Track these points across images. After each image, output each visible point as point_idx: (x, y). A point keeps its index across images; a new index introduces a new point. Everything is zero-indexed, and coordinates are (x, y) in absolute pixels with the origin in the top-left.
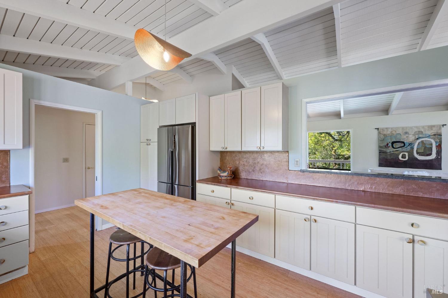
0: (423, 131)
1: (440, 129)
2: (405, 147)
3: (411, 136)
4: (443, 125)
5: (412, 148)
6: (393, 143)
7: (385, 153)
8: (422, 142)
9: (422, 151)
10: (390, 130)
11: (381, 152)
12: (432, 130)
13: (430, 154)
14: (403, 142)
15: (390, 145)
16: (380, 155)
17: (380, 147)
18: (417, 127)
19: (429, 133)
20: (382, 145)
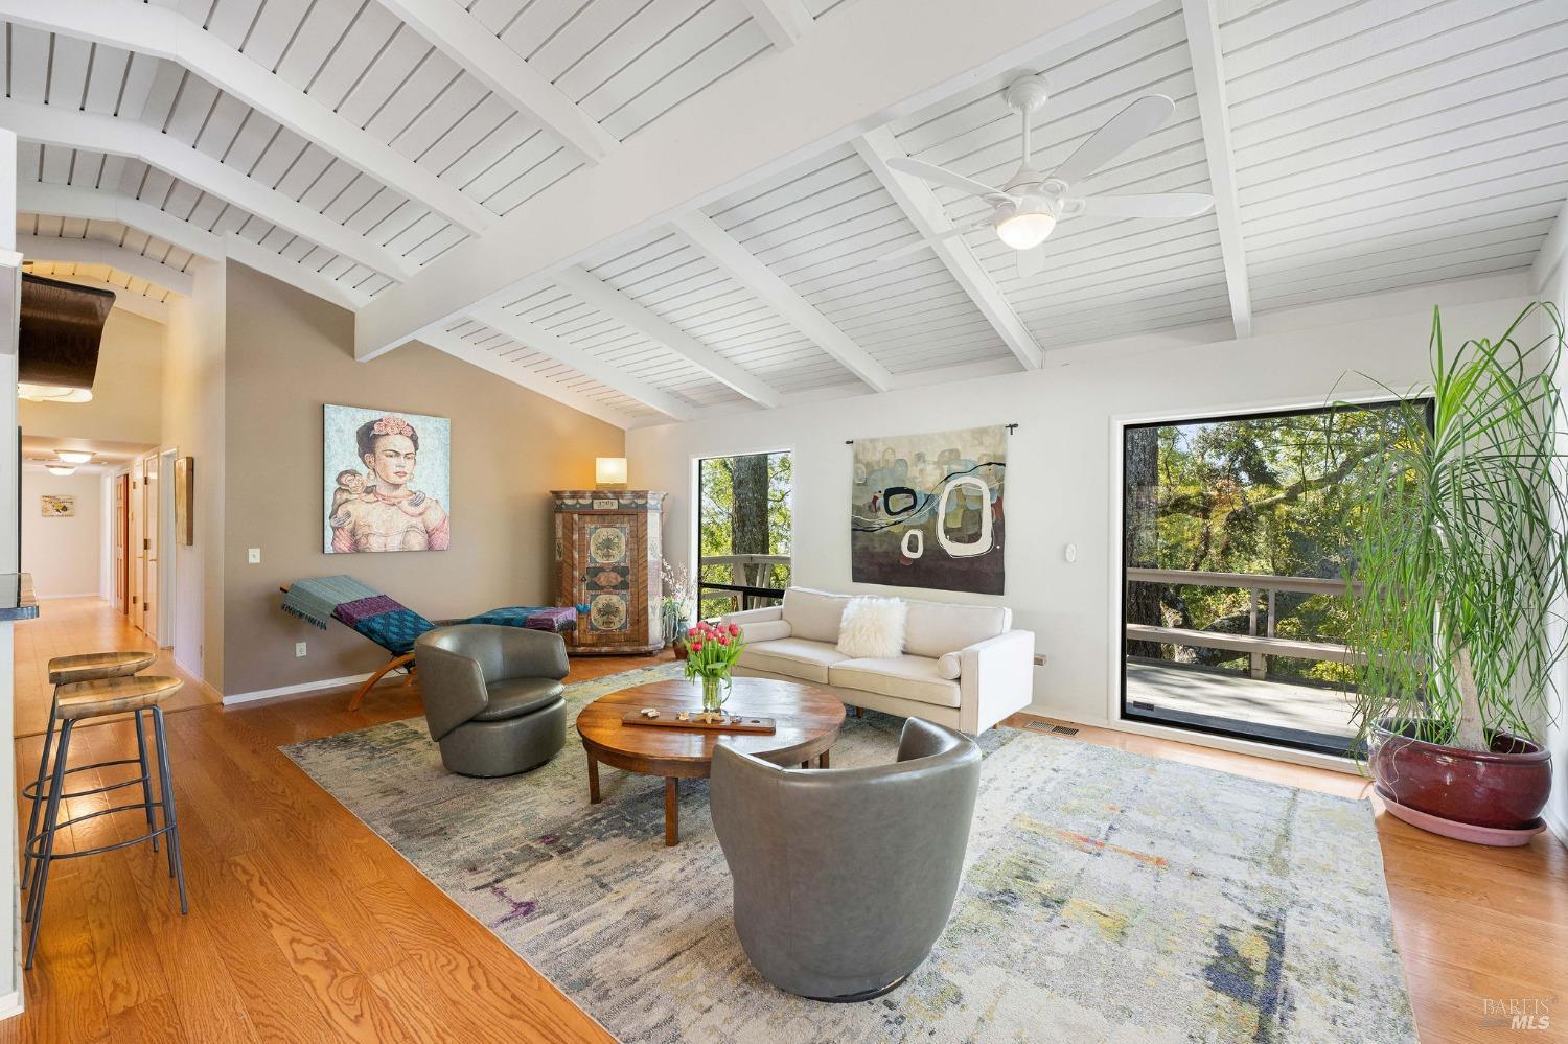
0: (959, 448)
1: (1003, 440)
2: (917, 508)
3: (930, 468)
4: (1011, 427)
5: (934, 514)
6: (890, 493)
7: (868, 530)
8: (958, 489)
9: (955, 524)
10: (881, 447)
11: (858, 528)
12: (981, 444)
13: (975, 538)
14: (911, 492)
15: (881, 500)
16: (854, 539)
17: (856, 509)
18: (944, 436)
19: (974, 454)
20: (860, 503)
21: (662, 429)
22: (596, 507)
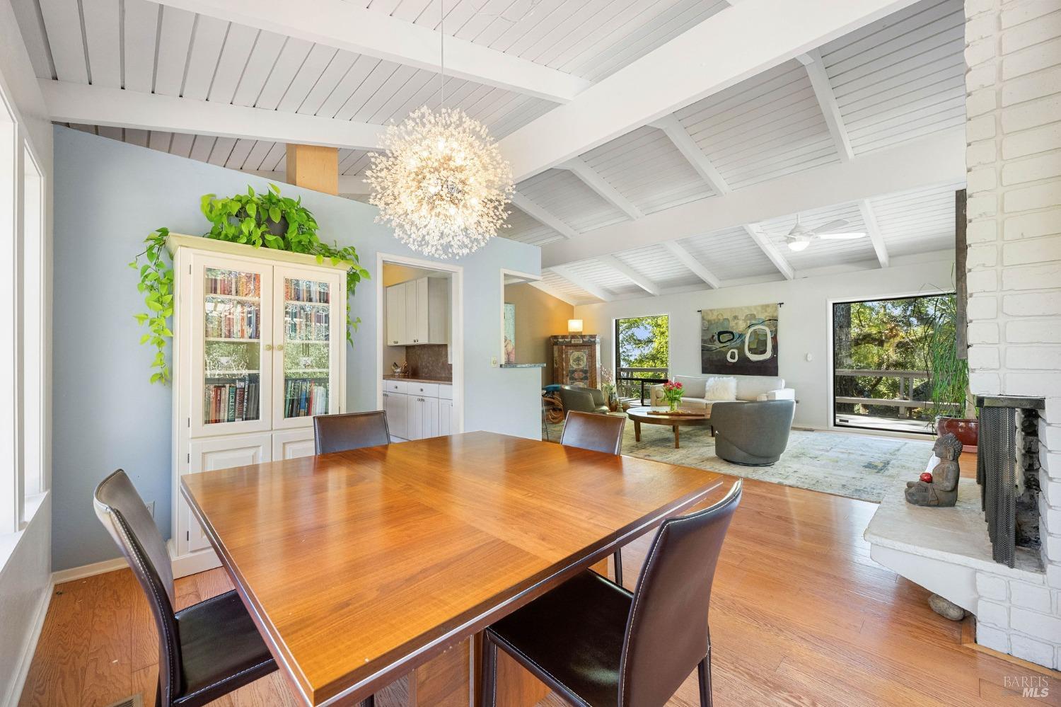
0: (755, 313)
1: (776, 310)
2: (735, 340)
3: (741, 322)
4: (780, 304)
5: (743, 342)
6: (720, 333)
7: (709, 350)
8: (755, 331)
9: (754, 346)
10: (715, 313)
11: (704, 349)
12: (766, 311)
13: (764, 352)
14: (732, 333)
15: (716, 337)
16: (703, 354)
17: (703, 341)
18: (748, 308)
19: (763, 316)
20: (705, 338)
21: (596, 306)
22: (573, 342)
